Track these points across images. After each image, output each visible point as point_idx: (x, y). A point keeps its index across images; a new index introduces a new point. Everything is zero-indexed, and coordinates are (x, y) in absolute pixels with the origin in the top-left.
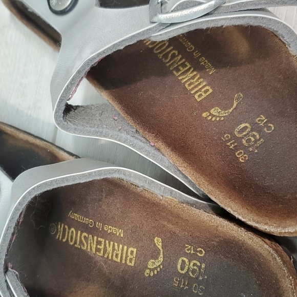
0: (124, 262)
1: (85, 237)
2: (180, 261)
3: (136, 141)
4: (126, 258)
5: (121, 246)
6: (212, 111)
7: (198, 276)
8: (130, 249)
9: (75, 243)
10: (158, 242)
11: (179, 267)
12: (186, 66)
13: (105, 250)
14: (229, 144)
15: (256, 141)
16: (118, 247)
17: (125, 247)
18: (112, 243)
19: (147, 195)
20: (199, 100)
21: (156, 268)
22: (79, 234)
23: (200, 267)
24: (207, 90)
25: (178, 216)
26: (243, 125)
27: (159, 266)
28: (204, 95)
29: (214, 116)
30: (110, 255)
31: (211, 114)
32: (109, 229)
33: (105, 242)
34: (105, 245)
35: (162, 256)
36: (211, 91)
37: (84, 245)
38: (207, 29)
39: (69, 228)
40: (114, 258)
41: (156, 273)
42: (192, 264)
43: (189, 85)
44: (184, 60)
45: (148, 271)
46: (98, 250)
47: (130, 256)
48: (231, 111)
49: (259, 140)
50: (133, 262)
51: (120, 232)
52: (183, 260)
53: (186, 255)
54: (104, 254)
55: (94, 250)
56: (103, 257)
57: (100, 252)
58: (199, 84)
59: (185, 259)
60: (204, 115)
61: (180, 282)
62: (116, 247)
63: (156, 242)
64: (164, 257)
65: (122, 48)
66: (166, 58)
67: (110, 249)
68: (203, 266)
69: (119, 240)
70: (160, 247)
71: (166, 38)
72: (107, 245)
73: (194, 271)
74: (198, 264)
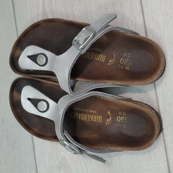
0: (98, 121)
1: (82, 115)
2: (117, 118)
3: (98, 85)
4: (98, 120)
5: (96, 116)
6: (110, 62)
7: (125, 121)
8: (99, 117)
9: (78, 118)
10: (109, 113)
11: (117, 120)
12: (92, 54)
13: (90, 118)
14: (121, 67)
15: (128, 61)
16: (95, 117)
17: (98, 116)
18: (92, 116)
19: (105, 99)
20: (104, 61)
21: (110, 122)
22: (79, 115)
23: (125, 119)
24: (104, 57)
25: (116, 104)
26: (121, 60)
27: (111, 121)
28: (104, 59)
29: (111, 63)
30: (92, 120)
31: (110, 63)
32: (91, 111)
33: (90, 116)
34: (90, 117)
35: (111, 117)
36: (105, 56)
37: (82, 118)
38: (96, 42)
39: (75, 113)
40: (94, 121)
41: (110, 123)
42: (122, 118)
43: (98, 59)
44: (90, 53)
45: (107, 123)
46: (87, 119)
47: (100, 119)
48: (115, 58)
49: (129, 60)
50: (101, 121)
51: (95, 112)
52: (118, 117)
53: (119, 115)
54: (90, 120)
55: (86, 119)
56: (90, 121)
57: (88, 120)
58: (100, 57)
59: (119, 117)
60: (108, 64)
61: (118, 125)
62: (94, 117)
63: (108, 113)
64: (112, 118)
65: (75, 62)
66: (85, 56)
67: (92, 118)
68: (126, 118)
69: (95, 114)
70: (110, 114)
71: (85, 51)
72: (91, 117)
73: (123, 120)
74: (124, 118)
